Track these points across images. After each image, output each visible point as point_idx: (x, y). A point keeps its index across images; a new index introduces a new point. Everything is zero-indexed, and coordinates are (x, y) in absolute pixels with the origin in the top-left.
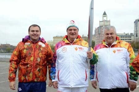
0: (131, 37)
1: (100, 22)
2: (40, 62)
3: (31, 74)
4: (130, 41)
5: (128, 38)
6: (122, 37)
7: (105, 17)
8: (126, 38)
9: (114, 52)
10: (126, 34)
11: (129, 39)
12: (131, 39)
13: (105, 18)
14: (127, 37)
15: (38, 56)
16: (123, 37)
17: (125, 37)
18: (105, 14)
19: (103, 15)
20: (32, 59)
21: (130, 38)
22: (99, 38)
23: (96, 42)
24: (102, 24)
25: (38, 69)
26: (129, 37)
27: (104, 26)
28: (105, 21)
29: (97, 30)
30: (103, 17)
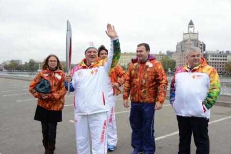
0: (226, 56)
1: (184, 34)
2: (145, 84)
3: (137, 95)
4: (225, 61)
5: (222, 58)
6: (213, 56)
7: (191, 27)
8: (220, 58)
9: (194, 77)
10: (220, 53)
11: (224, 60)
12: (226, 60)
13: (191, 30)
14: (221, 56)
15: (144, 77)
16: (216, 56)
17: (218, 56)
18: (191, 23)
19: (189, 24)
20: (138, 80)
21: (225, 58)
22: (181, 57)
23: (177, 62)
24: (187, 37)
25: (143, 90)
26: (224, 56)
27: (189, 41)
28: (192, 33)
29: (180, 45)
30: (189, 27)
